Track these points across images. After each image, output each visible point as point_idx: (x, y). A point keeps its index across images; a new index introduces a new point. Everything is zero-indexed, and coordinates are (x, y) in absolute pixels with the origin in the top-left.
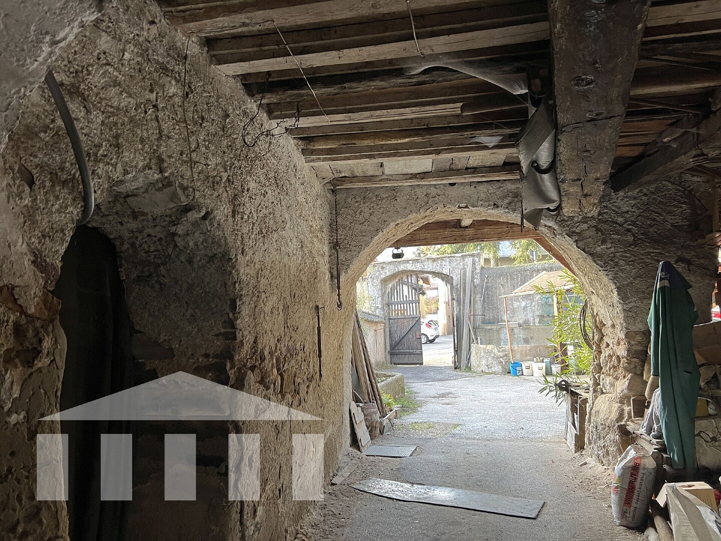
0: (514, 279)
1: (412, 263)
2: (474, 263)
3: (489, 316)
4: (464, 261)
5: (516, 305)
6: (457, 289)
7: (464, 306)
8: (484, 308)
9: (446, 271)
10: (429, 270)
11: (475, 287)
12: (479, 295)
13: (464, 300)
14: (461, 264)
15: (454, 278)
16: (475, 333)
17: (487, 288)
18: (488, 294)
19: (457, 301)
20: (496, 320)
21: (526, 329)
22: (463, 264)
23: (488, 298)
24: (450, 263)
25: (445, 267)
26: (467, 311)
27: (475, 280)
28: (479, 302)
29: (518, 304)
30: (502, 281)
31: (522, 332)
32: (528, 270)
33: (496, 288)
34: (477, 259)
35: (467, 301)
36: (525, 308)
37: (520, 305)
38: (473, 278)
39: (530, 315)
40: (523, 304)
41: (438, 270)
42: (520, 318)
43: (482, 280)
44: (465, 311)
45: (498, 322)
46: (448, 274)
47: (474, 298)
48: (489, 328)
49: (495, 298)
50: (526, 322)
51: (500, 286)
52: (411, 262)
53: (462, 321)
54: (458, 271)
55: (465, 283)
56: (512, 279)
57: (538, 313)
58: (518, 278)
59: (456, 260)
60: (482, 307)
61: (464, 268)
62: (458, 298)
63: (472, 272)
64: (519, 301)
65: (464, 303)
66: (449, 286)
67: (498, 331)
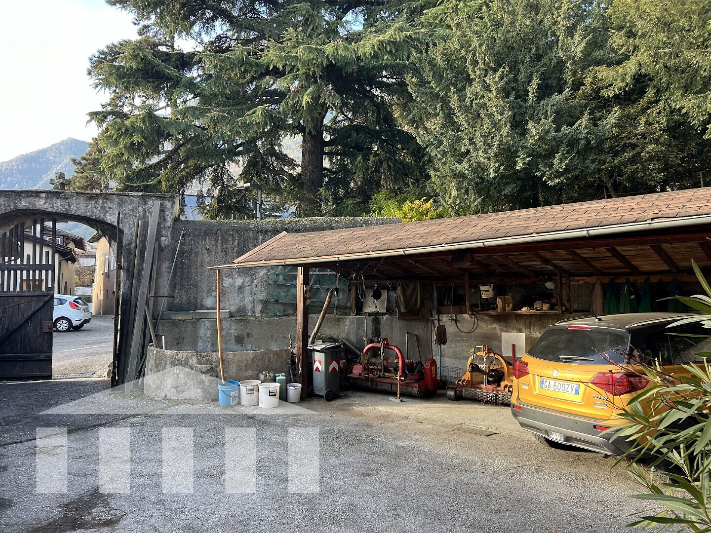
0: (227, 241)
1: (46, 198)
2: (162, 211)
3: (181, 297)
4: (146, 204)
5: (227, 282)
6: (129, 250)
7: (139, 280)
8: (173, 286)
9: (111, 219)
10: (79, 213)
11: (161, 249)
12: (167, 263)
13: (140, 270)
14: (140, 209)
15: (126, 232)
16: (155, 326)
17: (182, 252)
18: (182, 263)
19: (128, 271)
20: (194, 305)
21: (241, 321)
22: (144, 210)
23: (182, 268)
24: (120, 205)
25: (110, 211)
26: (143, 290)
27: (163, 239)
28: (166, 274)
29: (231, 281)
30: (208, 243)
31: (234, 326)
32: (250, 229)
33: (197, 253)
34: (168, 204)
35: (146, 273)
36: (241, 288)
37: (234, 283)
38: (159, 234)
39: (248, 300)
40: (239, 281)
41: (97, 214)
42: (232, 304)
43: (174, 239)
44: (141, 289)
45: (196, 309)
46: (116, 224)
47: (159, 269)
48: (180, 317)
49: (193, 270)
50: (241, 311)
51: (204, 251)
52: (43, 195)
53: (133, 306)
54: (133, 221)
55: (144, 242)
56: (225, 241)
57: (261, 297)
58: (234, 240)
59: (132, 202)
60: (171, 284)
61: (144, 216)
62: (128, 266)
63: (159, 224)
64: (232, 277)
65: (139, 275)
66: (115, 245)
67: (196, 323)
